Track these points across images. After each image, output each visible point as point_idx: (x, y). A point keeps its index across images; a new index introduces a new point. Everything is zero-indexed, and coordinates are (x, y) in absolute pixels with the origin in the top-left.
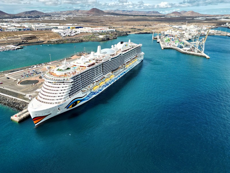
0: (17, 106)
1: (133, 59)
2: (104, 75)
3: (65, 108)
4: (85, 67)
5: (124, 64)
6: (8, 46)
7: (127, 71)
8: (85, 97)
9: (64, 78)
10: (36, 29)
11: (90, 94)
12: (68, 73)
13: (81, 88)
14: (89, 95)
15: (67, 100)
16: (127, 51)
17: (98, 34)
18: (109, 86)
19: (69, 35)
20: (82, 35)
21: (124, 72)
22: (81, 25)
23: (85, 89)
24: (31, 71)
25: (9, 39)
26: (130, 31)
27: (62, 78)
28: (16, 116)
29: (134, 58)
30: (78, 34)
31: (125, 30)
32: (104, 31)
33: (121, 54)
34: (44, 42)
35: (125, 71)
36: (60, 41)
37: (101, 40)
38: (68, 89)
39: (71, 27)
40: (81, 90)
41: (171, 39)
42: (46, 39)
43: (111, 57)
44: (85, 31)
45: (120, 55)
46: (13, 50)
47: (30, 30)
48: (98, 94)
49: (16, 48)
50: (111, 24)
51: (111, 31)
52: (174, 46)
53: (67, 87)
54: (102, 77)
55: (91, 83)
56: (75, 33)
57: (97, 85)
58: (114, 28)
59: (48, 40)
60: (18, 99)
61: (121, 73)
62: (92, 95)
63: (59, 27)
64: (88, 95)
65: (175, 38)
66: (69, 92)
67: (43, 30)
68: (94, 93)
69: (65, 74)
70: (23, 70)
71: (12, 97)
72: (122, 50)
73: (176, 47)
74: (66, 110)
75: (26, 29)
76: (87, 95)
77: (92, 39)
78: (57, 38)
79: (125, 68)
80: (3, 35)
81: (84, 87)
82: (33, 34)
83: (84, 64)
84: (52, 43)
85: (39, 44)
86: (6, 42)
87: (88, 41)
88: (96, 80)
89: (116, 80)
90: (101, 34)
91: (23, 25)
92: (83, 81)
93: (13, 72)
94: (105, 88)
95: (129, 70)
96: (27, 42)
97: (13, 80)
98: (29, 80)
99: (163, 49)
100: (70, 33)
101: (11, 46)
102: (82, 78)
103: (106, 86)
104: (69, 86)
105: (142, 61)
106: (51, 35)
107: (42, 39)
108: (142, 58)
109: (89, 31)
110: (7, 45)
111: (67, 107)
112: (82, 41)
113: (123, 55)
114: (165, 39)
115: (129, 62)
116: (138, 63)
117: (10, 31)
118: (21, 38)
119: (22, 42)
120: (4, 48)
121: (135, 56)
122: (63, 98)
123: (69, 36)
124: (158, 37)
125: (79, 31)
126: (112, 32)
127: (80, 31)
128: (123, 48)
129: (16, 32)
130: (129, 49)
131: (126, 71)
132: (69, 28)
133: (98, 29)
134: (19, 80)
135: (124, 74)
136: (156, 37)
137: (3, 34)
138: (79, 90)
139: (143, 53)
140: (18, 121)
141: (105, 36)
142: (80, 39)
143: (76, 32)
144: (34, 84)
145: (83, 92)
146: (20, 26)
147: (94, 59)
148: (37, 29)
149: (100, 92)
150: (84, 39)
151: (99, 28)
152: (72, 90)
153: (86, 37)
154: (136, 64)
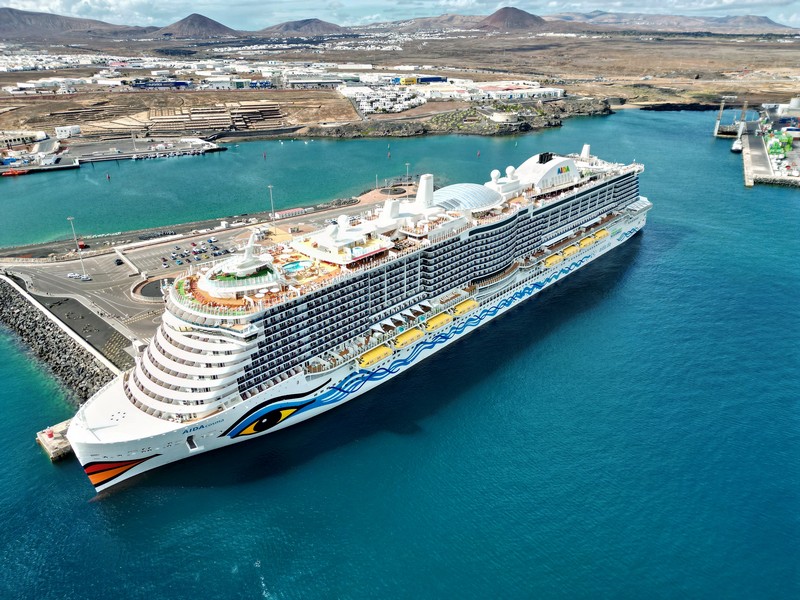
1: (588, 229)
2: (428, 297)
3: (222, 435)
4: (339, 266)
5: (538, 253)
6: (183, 140)
7: (554, 281)
8: (318, 393)
9: (224, 317)
10: (288, 84)
11: (346, 379)
12: (249, 293)
13: (308, 353)
14: (341, 382)
15: (228, 408)
16: (563, 196)
17: (491, 107)
18: (450, 341)
19: (387, 107)
20: (433, 108)
21: (537, 285)
23: (322, 362)
24: (201, 243)
25: (195, 117)
27: (214, 317)
28: (51, 436)
29: (596, 224)
30: (420, 104)
31: (601, 96)
32: (516, 94)
33: (526, 211)
34: (298, 132)
35: (541, 279)
36: (349, 128)
37: (496, 131)
38: (235, 363)
39: (404, 78)
42: (308, 120)
44: (446, 96)
45: (520, 213)
46: (194, 154)
47: (271, 86)
48: (391, 376)
49: (206, 148)
50: (558, 69)
51: (544, 96)
53: (233, 351)
54: (417, 308)
55: (357, 333)
56: (409, 99)
57: (386, 342)
58: (562, 83)
59: (312, 123)
61: (520, 289)
62: (356, 385)
63: (364, 78)
64: (335, 382)
66: (243, 374)
68: (372, 376)
71: (84, 345)
72: (538, 191)
75: (258, 84)
76: (330, 385)
77: (465, 126)
78: (343, 117)
79: (543, 267)
80: (186, 100)
81: (321, 350)
82: (274, 100)
84: (323, 134)
85: (277, 139)
86: (182, 126)
87: (450, 132)
88: (384, 322)
89: (488, 319)
90: (502, 109)
91: (260, 69)
92: (315, 326)
93: (146, 239)
94: (426, 354)
95: (563, 276)
96: (247, 127)
99: (750, 182)
100: (392, 100)
101: (192, 140)
102: (311, 315)
103: (434, 343)
104: (239, 352)
105: (639, 234)
106: (327, 107)
107: (293, 121)
108: (639, 224)
109: (463, 95)
110: (184, 135)
112: (425, 131)
113: (535, 214)
114: (772, 140)
115: (566, 240)
116: (615, 243)
117: (210, 88)
118: (232, 114)
119: (231, 127)
120: (171, 145)
121: (605, 216)
122: (210, 401)
123: (384, 110)
125: (426, 91)
126: (548, 98)
127: (428, 95)
128: (543, 181)
129: (224, 91)
130: (571, 188)
131: (548, 280)
132: (397, 80)
133: (498, 88)
134: (144, 276)
135: (536, 291)
137: (187, 97)
138: (294, 364)
139: (644, 202)
140: (52, 456)
141: (514, 116)
142: (418, 124)
143: (414, 97)
145: (309, 374)
146: (249, 70)
147: (388, 234)
148: (293, 85)
149: (403, 368)
150: (434, 126)
151: (504, 84)
152: (256, 365)
153: (445, 118)
154: (604, 247)
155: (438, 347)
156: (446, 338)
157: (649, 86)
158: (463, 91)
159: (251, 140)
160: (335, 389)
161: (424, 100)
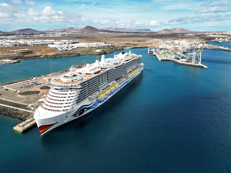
0: (19, 116)
1: (134, 69)
2: (108, 83)
3: (72, 116)
4: (91, 74)
5: (127, 74)
7: (130, 81)
8: (91, 105)
9: (72, 85)
10: (32, 45)
11: (96, 102)
12: (75, 80)
13: (88, 95)
14: (95, 103)
15: (75, 108)
16: (129, 61)
17: (95, 49)
18: (113, 94)
19: (66, 49)
20: (79, 49)
21: (127, 82)
22: (77, 41)
23: (91, 97)
24: (31, 83)
25: (4, 54)
26: (125, 46)
27: (69, 85)
28: (19, 126)
29: (135, 68)
30: (75, 48)
31: (120, 45)
32: (100, 45)
33: (124, 64)
34: (41, 57)
35: (127, 80)
36: (57, 55)
37: (98, 54)
38: (75, 96)
39: (67, 43)
40: (88, 98)
41: (166, 52)
42: (43, 53)
43: (116, 66)
44: (81, 46)
46: (9, 64)
47: (26, 45)
48: (104, 102)
49: (13, 62)
50: (106, 40)
51: (107, 46)
52: (171, 58)
53: (75, 94)
54: (107, 85)
55: (97, 91)
56: (72, 47)
57: (103, 92)
58: (109, 43)
59: (45, 54)
60: (20, 109)
61: (124, 82)
62: (98, 104)
63: (55, 43)
64: (94, 103)
65: (170, 51)
66: (77, 99)
67: (39, 45)
68: (100, 102)
69: (72, 81)
70: (22, 82)
71: (13, 107)
72: (124, 60)
73: (173, 58)
74: (73, 118)
75: (22, 45)
76: (93, 103)
77: (89, 53)
78: (54, 52)
79: (128, 77)
81: (91, 94)
82: (29, 49)
83: (90, 71)
84: (49, 57)
85: (35, 59)
86: (1, 57)
87: (86, 55)
88: (101, 88)
89: (119, 89)
90: (98, 49)
91: (18, 41)
92: (89, 88)
93: (11, 84)
94: (109, 97)
95: (131, 80)
96: (24, 56)
97: (12, 91)
98: (29, 91)
99: (160, 60)
100: (67, 48)
101: (7, 60)
102: (89, 85)
103: (111, 94)
104: (76, 93)
105: (142, 71)
106: (48, 50)
107: (38, 54)
108: (142, 69)
110: (3, 59)
111: (75, 115)
112: (79, 55)
113: (125, 64)
114: (161, 52)
115: (131, 71)
116: (139, 73)
117: (5, 46)
118: (17, 53)
119: (19, 56)
121: (136, 66)
122: (71, 106)
123: (66, 50)
124: (153, 50)
125: (76, 46)
128: (125, 58)
129: (11, 47)
130: (130, 59)
131: (129, 81)
132: (65, 43)
133: (94, 44)
134: (19, 91)
135: (127, 83)
136: (151, 51)
138: (86, 97)
139: (142, 64)
140: (22, 131)
141: (102, 50)
142: (77, 53)
143: (73, 47)
144: (35, 94)
145: (90, 100)
146: (15, 42)
147: (99, 68)
148: (34, 45)
149: (106, 100)
150: (81, 53)
152: (79, 97)
153: (83, 51)
154: (137, 74)
155: (112, 95)
156: (113, 93)
157: (130, 44)
158: (86, 45)
159: (26, 59)
160: (94, 104)
161: (76, 47)
